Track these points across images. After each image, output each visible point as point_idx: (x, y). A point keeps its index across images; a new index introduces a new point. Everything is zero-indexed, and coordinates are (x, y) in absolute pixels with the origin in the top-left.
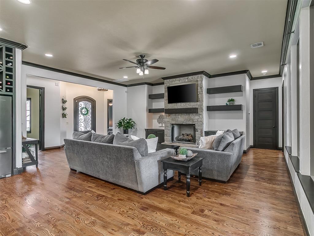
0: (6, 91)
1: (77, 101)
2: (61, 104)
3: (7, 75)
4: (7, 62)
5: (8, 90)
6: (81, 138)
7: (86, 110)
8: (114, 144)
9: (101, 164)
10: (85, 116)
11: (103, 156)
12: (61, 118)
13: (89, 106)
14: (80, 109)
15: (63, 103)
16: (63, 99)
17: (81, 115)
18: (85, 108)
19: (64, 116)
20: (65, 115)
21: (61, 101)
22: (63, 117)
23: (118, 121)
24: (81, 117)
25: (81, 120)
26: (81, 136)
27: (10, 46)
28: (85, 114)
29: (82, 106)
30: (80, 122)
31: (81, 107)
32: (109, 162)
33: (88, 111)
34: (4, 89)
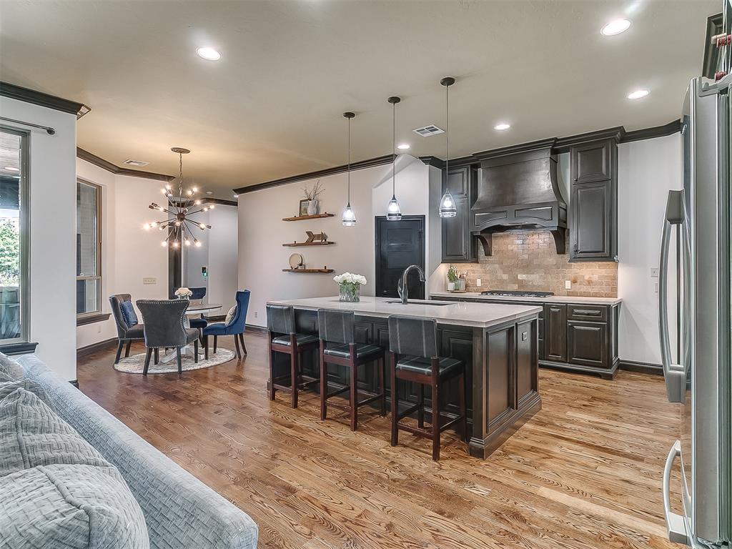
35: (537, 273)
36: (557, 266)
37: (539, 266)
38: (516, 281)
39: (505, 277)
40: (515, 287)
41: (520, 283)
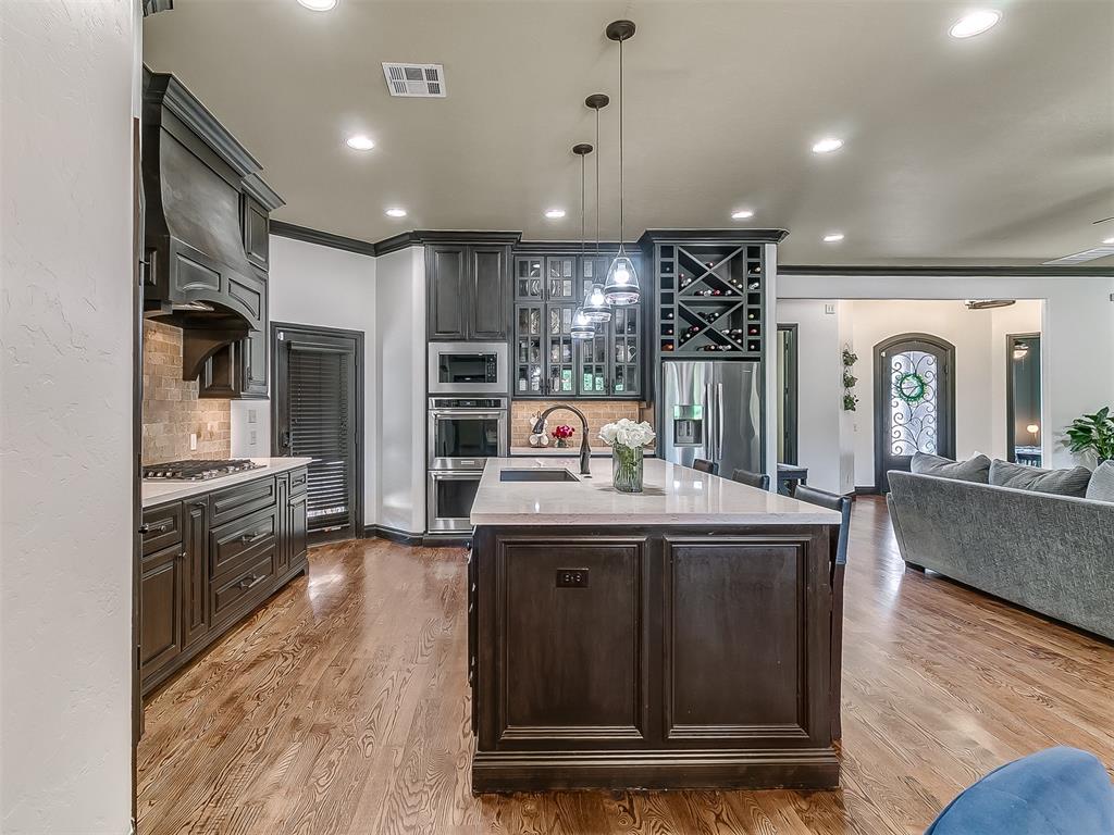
0: (750, 349)
1: (884, 352)
2: (841, 368)
3: (750, 311)
4: (751, 281)
5: (753, 347)
6: (947, 471)
7: (915, 383)
8: (1092, 498)
9: (1036, 559)
10: (915, 403)
11: (1048, 536)
12: (841, 411)
13: (929, 365)
14: (894, 380)
15: (847, 364)
16: (846, 353)
17: (898, 400)
18: (915, 375)
19: (849, 404)
20: (851, 401)
21: (840, 358)
22: (846, 408)
23: (1068, 424)
24: (898, 407)
25: (900, 416)
26: (944, 467)
27: (754, 243)
28: (913, 395)
29: (902, 371)
30: (894, 424)
31: (897, 373)
32: (1073, 557)
33: (923, 385)
34: (746, 344)
35: (161, 420)
36: (183, 405)
37: (162, 404)
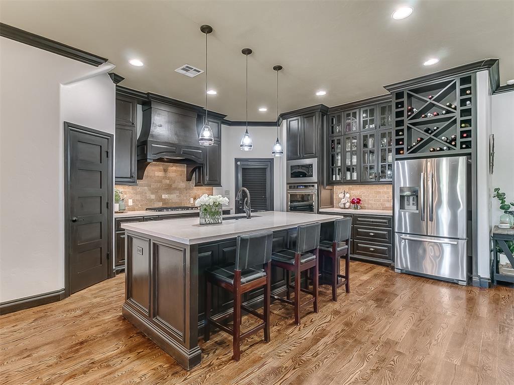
0: (462, 148)
3: (462, 122)
5: (464, 146)
34: (458, 145)
35: (175, 194)
36: (186, 189)
37: (176, 189)
38: (161, 200)
39: (153, 197)
40: (160, 205)
41: (164, 201)
